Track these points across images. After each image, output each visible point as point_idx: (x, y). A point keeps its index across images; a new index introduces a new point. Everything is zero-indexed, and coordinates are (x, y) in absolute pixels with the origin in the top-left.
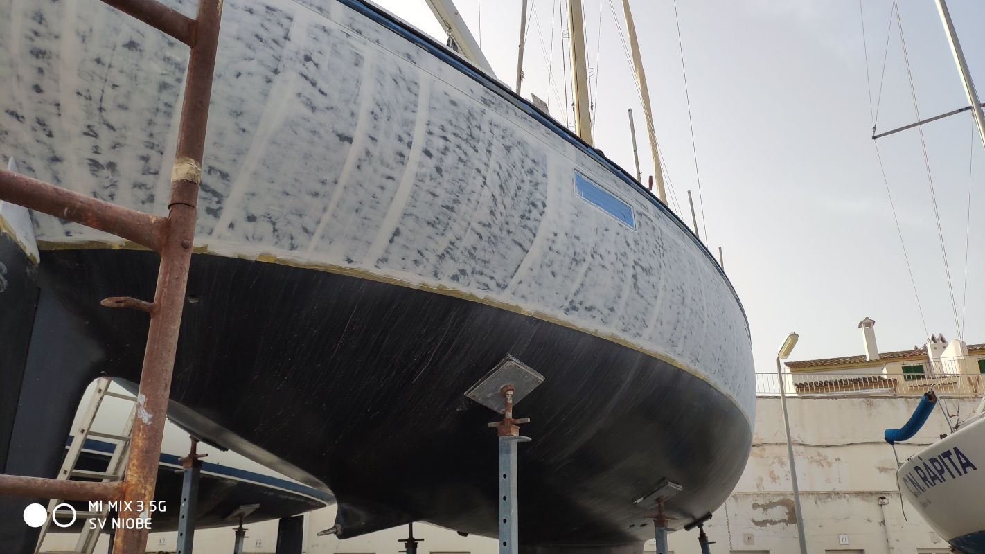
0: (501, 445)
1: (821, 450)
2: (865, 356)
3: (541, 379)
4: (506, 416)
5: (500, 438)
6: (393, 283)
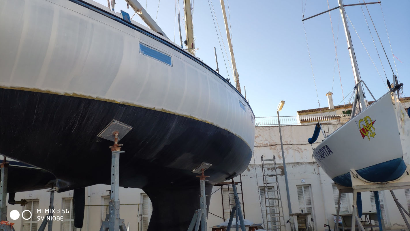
0: (112, 155)
1: (299, 146)
2: (328, 107)
3: (131, 128)
4: (115, 144)
5: (112, 152)
6: (51, 93)
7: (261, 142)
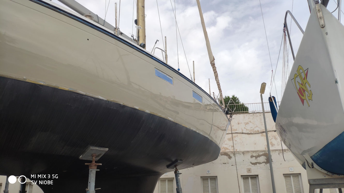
7: (252, 129)
